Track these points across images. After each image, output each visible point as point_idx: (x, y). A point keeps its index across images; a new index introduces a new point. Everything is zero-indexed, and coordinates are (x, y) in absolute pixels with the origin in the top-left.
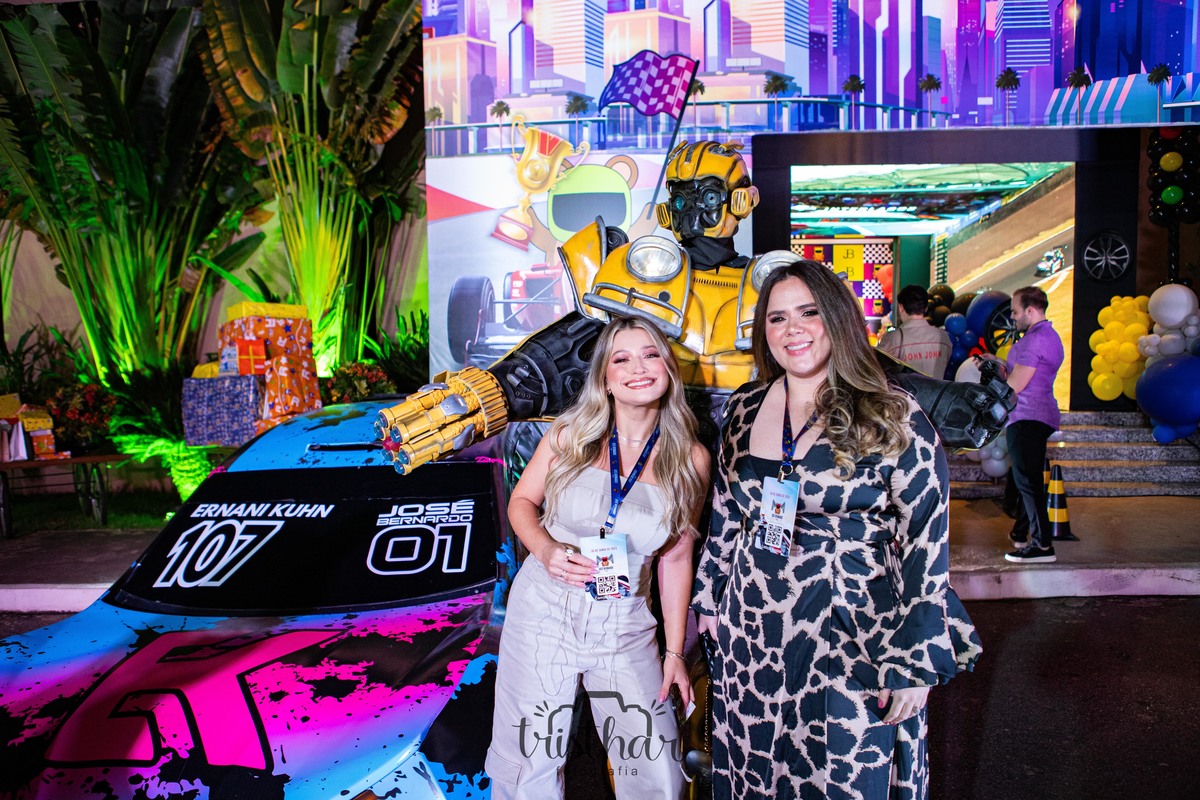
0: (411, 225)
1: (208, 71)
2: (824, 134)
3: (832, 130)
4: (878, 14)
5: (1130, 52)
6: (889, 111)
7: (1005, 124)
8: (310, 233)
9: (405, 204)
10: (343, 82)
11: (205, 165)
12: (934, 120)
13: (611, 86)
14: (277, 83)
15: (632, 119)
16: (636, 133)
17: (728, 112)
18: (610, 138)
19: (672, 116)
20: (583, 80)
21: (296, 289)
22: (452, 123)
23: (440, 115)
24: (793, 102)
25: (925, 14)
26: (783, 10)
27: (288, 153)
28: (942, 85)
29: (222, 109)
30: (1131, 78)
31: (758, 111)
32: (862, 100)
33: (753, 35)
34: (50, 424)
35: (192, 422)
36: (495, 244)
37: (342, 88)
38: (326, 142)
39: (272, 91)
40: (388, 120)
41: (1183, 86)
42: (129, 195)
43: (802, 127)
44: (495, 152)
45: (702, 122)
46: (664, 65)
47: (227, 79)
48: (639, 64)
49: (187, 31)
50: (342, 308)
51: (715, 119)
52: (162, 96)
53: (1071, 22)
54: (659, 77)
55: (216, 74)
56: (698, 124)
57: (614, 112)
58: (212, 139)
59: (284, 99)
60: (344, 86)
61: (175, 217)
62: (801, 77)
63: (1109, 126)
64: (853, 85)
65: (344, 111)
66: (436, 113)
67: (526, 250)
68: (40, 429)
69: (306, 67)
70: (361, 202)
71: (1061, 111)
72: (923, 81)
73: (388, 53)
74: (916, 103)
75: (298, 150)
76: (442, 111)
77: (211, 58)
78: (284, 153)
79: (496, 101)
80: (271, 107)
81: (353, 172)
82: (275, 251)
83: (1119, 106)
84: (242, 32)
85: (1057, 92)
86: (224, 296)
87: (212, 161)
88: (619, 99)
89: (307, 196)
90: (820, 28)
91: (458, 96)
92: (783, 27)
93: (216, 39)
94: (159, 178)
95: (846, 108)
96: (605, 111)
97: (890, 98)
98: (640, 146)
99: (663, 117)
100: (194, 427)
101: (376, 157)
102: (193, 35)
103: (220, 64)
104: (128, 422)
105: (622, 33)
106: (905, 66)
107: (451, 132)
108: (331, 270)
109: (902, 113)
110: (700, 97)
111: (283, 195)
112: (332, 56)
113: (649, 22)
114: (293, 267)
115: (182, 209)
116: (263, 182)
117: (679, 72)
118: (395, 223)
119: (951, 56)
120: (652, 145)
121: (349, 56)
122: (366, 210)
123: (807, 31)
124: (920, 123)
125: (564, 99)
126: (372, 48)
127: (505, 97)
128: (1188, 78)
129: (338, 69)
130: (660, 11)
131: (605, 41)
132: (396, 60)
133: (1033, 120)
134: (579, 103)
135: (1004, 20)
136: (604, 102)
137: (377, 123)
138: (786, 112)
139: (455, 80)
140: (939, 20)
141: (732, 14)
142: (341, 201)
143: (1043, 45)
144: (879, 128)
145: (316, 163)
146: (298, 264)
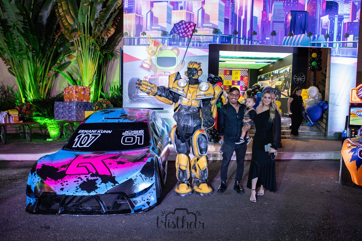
0: (114, 61)
1: (58, 15)
2: (227, 45)
3: (229, 44)
4: (242, 15)
5: (303, 28)
6: (244, 40)
7: (272, 45)
8: (86, 62)
9: (112, 55)
10: (97, 21)
11: (55, 41)
12: (255, 42)
13: (173, 29)
14: (78, 19)
15: (178, 38)
16: (179, 42)
17: (203, 38)
18: (172, 43)
19: (189, 38)
20: (166, 27)
21: (81, 78)
22: (131, 37)
23: (127, 34)
24: (220, 36)
25: (253, 15)
26: (218, 12)
27: (80, 39)
28: (257, 34)
29: (61, 26)
30: (303, 35)
31: (211, 38)
32: (237, 36)
33: (210, 18)
34: (18, 113)
35: (57, 114)
36: (141, 69)
37: (97, 22)
38: (92, 37)
39: (76, 21)
40: (109, 32)
41: (315, 38)
42: (33, 49)
43: (222, 43)
44: (142, 45)
45: (196, 40)
46: (187, 24)
47: (63, 17)
48: (180, 24)
49: (52, 3)
50: (95, 84)
51: (200, 40)
52: (44, 21)
53: (289, 20)
54: (186, 28)
55: (60, 16)
56: (195, 40)
57: (174, 36)
58: (57, 34)
59: (79, 24)
60: (98, 22)
61: (46, 56)
62: (222, 30)
63: (297, 46)
64: (235, 33)
65: (97, 29)
66: (126, 33)
67: (150, 71)
68: (15, 114)
69: (86, 15)
70: (101, 54)
71: (286, 42)
72: (253, 33)
73: (111, 14)
74: (250, 38)
75: (83, 39)
76: (128, 33)
77: (58, 11)
78: (79, 39)
79: (143, 31)
80: (75, 26)
81: (99, 46)
82: (74, 66)
83: (300, 42)
84: (68, 4)
85: (285, 37)
86: (59, 79)
87: (57, 40)
88: (175, 33)
89: (85, 52)
90: (227, 17)
91: (132, 30)
92: (218, 17)
93: (60, 6)
94: (42, 44)
95: (233, 38)
96: (171, 36)
97: (244, 36)
98: (180, 45)
99: (186, 38)
100: (58, 115)
101: (105, 42)
102: (54, 4)
103: (61, 13)
104: (38, 113)
105: (177, 15)
106: (248, 28)
107: (130, 39)
108: (91, 73)
109: (247, 40)
110: (196, 34)
111: (78, 51)
112: (94, 13)
113: (183, 13)
114: (80, 72)
115: (48, 54)
116: (72, 47)
117: (191, 27)
118: (109, 60)
119: (260, 26)
120: (183, 45)
121: (99, 14)
122: (102, 56)
123: (224, 18)
124: (251, 43)
125: (161, 32)
126: (106, 12)
127: (145, 30)
128: (316, 36)
129: (96, 17)
130: (186, 10)
131: (172, 17)
132: (112, 16)
133: (279, 44)
134: (165, 33)
135: (273, 18)
136: (171, 33)
137: (106, 32)
138: (218, 38)
139: (132, 25)
140: (257, 17)
141: (205, 12)
142: (95, 54)
143: (282, 25)
144: (241, 44)
145: (88, 42)
146: (82, 71)
